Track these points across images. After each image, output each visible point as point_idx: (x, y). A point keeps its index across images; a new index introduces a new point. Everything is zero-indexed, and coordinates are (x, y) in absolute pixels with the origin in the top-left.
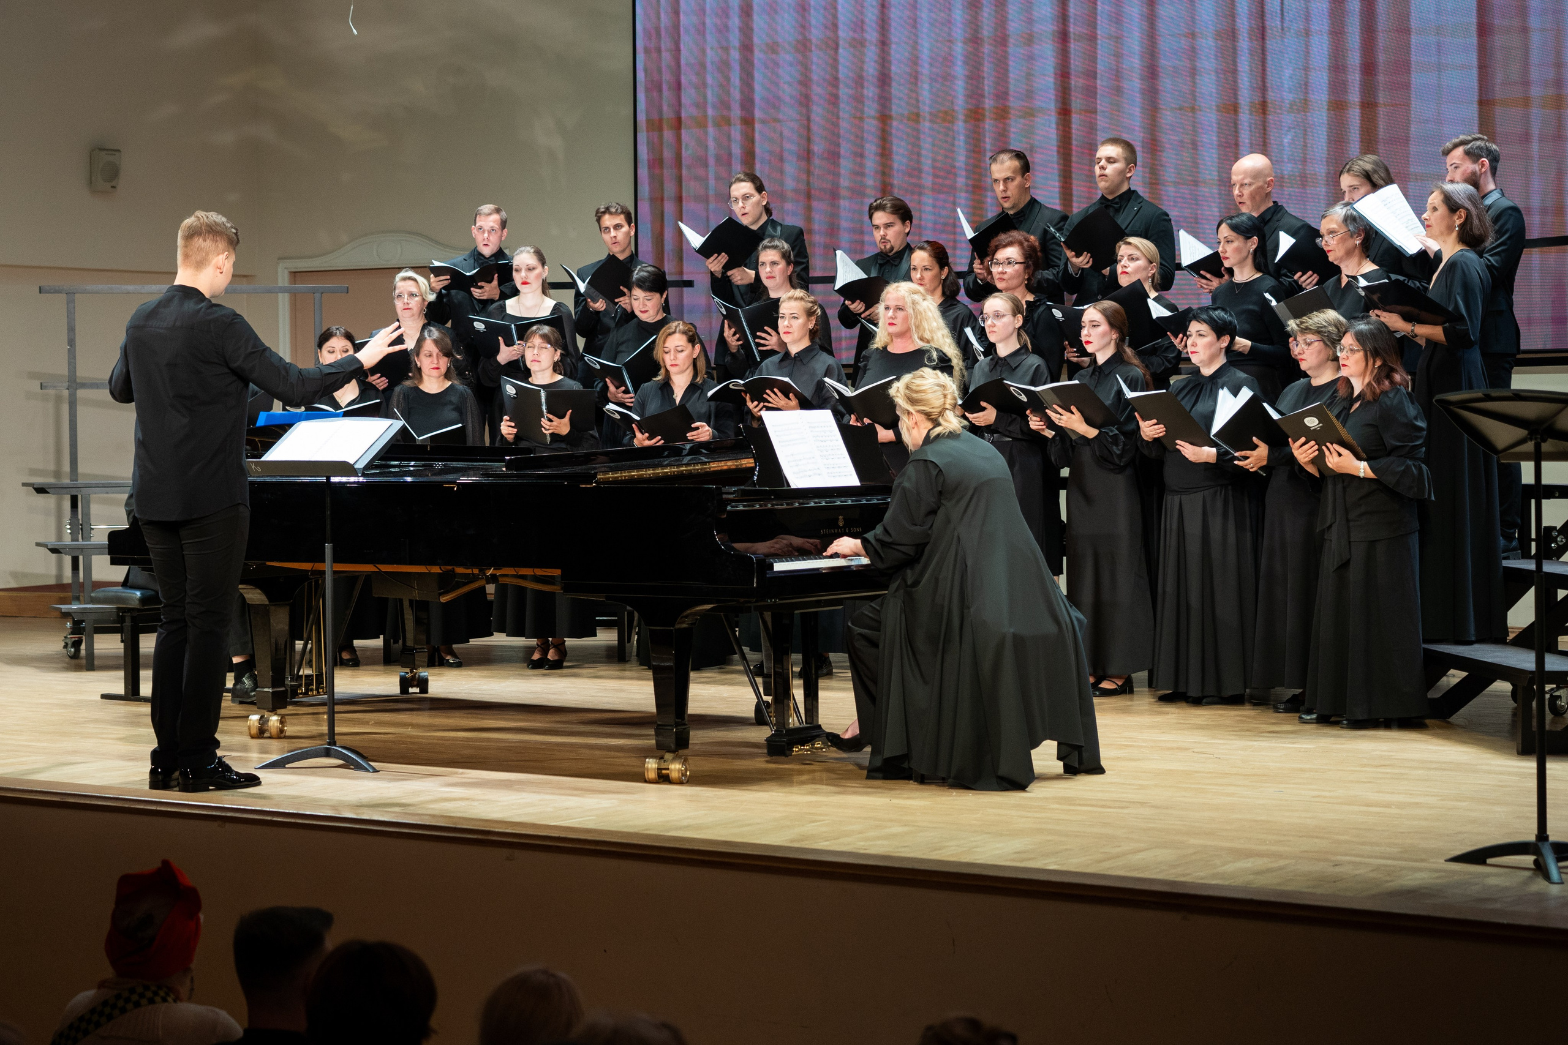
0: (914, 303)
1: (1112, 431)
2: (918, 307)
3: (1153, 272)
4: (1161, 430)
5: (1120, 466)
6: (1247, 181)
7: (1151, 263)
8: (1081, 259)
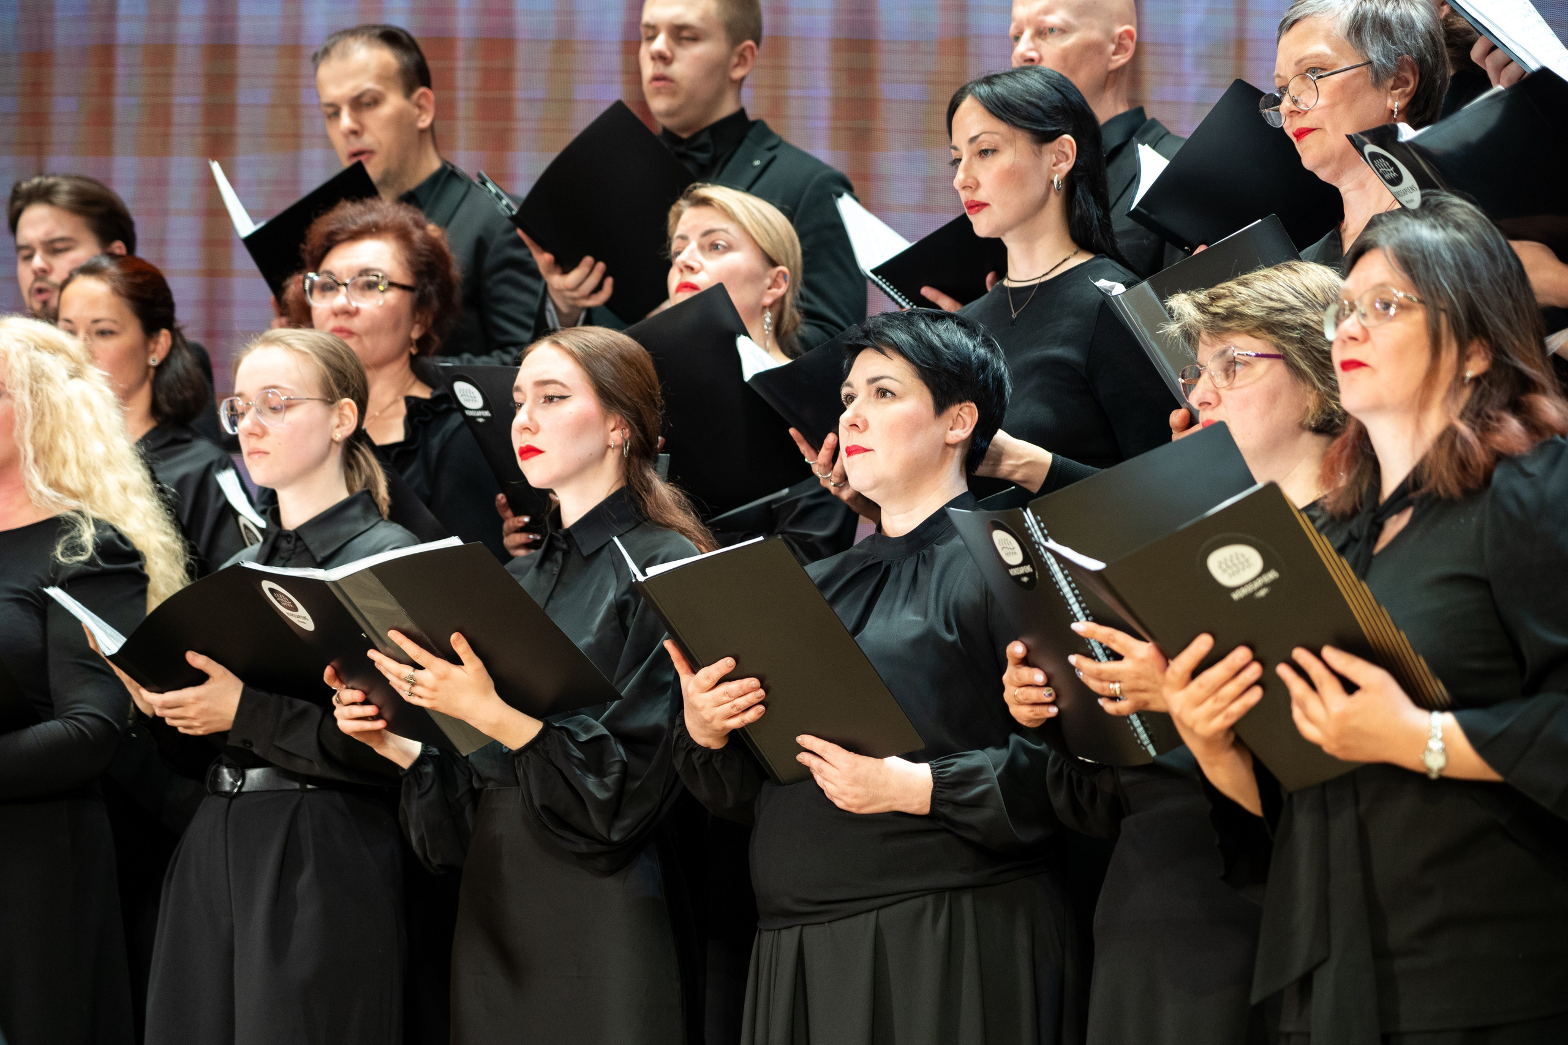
0: (37, 376)
1: (588, 729)
2: (49, 389)
3: (779, 292)
4: (751, 698)
5: (607, 842)
6: (1053, 19)
7: (773, 263)
8: (574, 276)
